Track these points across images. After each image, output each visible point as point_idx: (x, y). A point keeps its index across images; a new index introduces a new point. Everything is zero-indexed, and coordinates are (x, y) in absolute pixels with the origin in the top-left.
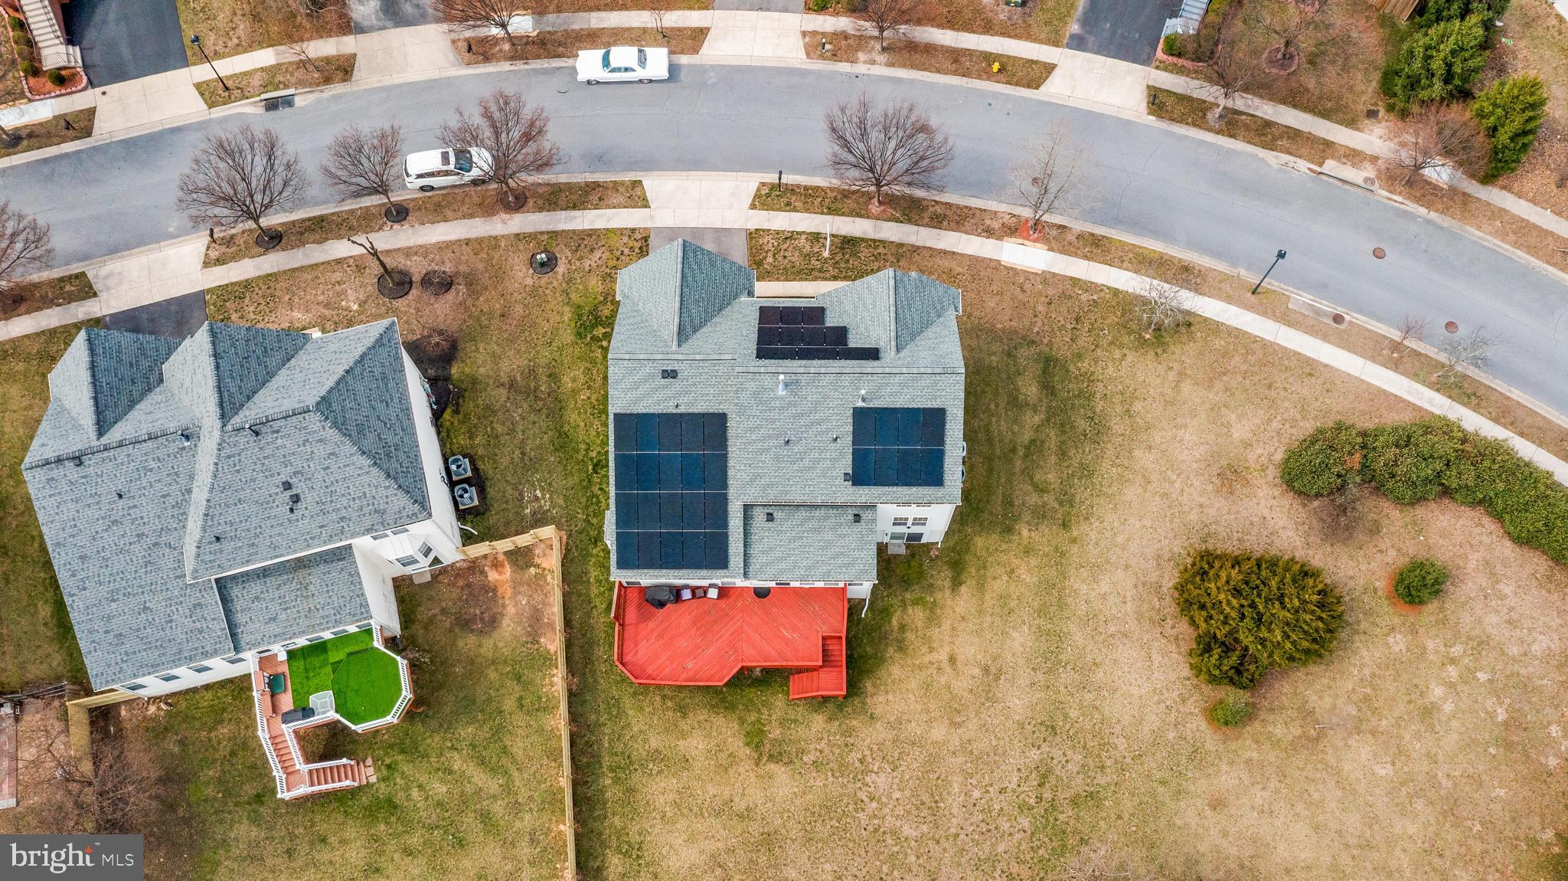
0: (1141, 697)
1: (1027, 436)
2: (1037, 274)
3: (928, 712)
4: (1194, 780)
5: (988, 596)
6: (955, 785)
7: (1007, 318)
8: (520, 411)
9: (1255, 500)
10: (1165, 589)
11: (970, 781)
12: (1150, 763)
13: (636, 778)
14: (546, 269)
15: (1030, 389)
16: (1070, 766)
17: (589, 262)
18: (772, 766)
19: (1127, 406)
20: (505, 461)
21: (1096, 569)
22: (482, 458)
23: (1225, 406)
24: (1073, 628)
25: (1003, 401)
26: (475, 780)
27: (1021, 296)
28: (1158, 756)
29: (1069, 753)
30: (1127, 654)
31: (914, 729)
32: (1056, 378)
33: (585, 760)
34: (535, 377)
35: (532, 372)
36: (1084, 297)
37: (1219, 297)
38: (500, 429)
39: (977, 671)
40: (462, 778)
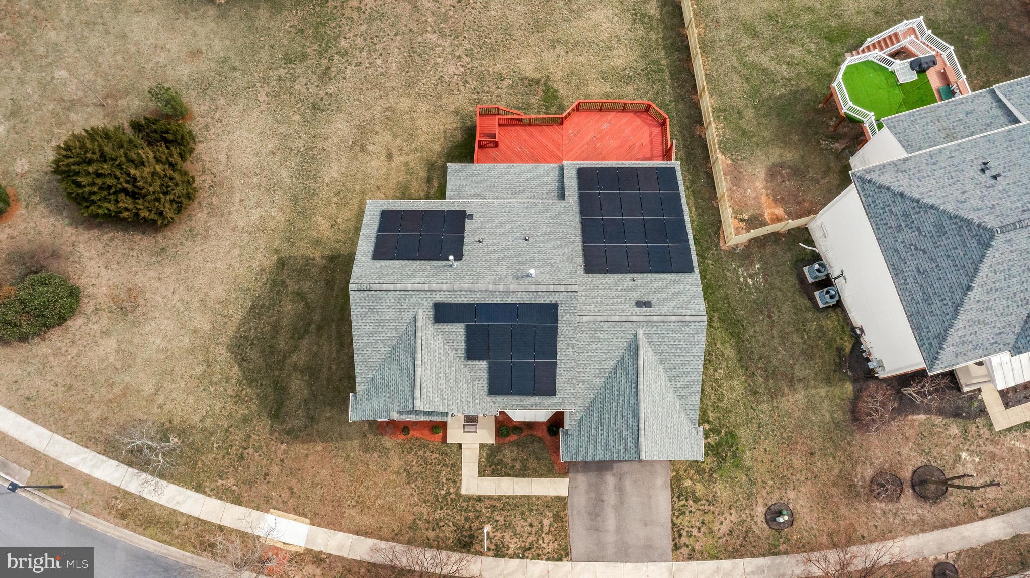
0: (241, 129)
1: (304, 344)
2: (275, 508)
3: (412, 118)
4: (210, 70)
5: (356, 206)
6: (395, 68)
7: (311, 458)
8: (780, 357)
9: (111, 283)
10: (206, 211)
11: (383, 71)
12: (242, 82)
13: (641, 65)
14: (777, 508)
15: (297, 385)
16: (304, 81)
17: (733, 518)
18: (536, 76)
19: (209, 371)
20: (786, 308)
21: (262, 226)
22: (807, 310)
23: (117, 370)
24: (288, 181)
25: (325, 374)
26: (768, 59)
27: (294, 483)
28: (234, 87)
29: (304, 90)
30: (246, 160)
31: (424, 106)
32: (271, 397)
33: (683, 76)
34: (770, 390)
35: (774, 394)
36: (230, 482)
37: (97, 482)
38: (796, 338)
39: (371, 148)
40: (779, 60)
